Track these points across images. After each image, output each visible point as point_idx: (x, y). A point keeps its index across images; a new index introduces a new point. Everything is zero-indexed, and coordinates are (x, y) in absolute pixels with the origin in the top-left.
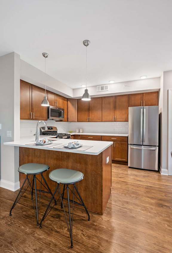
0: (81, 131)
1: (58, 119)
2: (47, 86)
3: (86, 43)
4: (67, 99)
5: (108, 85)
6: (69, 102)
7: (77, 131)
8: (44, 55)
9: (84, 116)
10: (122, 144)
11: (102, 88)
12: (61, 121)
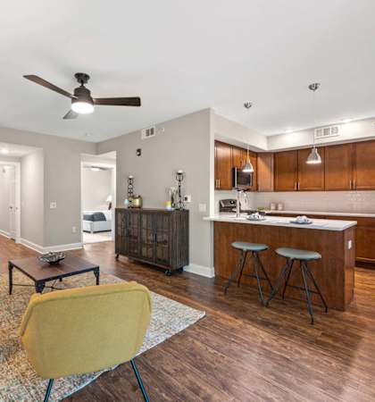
0: (280, 208)
1: (245, 187)
2: (250, 146)
3: (313, 87)
4: (256, 154)
5: (339, 126)
6: (259, 159)
7: (273, 207)
8: (246, 106)
9: (288, 180)
10: (369, 231)
11: (326, 132)
12: (248, 190)
